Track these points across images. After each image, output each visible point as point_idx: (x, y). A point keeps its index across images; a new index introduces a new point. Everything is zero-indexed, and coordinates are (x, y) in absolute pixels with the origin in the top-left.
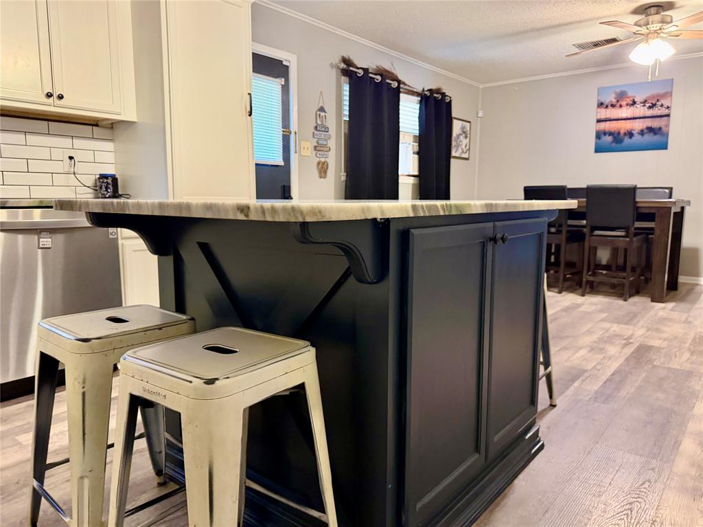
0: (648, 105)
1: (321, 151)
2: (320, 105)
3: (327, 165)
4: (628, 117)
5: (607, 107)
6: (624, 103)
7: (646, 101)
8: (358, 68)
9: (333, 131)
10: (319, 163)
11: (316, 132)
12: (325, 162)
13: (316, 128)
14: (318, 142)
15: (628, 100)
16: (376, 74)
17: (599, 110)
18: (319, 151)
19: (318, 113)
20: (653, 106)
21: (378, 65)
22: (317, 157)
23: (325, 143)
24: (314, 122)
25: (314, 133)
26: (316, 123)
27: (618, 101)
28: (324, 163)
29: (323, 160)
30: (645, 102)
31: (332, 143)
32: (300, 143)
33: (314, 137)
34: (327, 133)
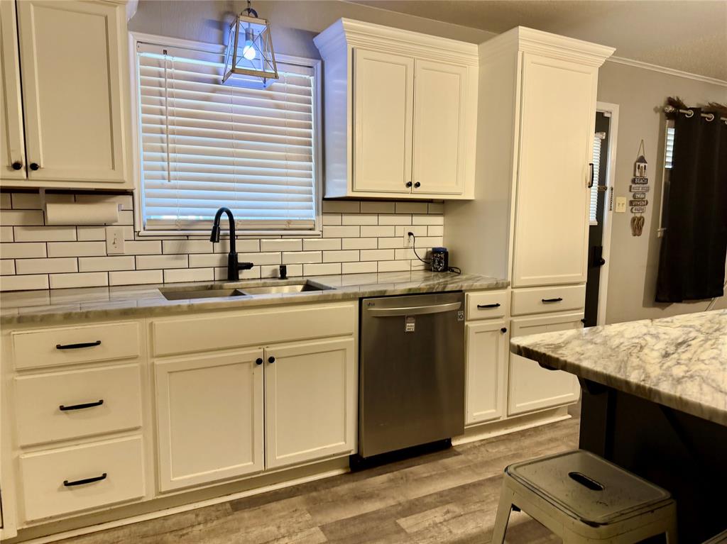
1: (637, 205)
2: (640, 155)
3: (644, 220)
8: (687, 109)
9: (651, 183)
10: (634, 220)
11: (633, 186)
12: (641, 217)
13: (634, 181)
14: (634, 196)
16: (707, 113)
18: (635, 205)
19: (638, 164)
21: (711, 102)
22: (632, 212)
23: (642, 196)
24: (632, 174)
25: (631, 187)
26: (635, 175)
28: (639, 219)
29: (638, 215)
31: (650, 197)
32: (615, 199)
33: (630, 191)
34: (645, 185)
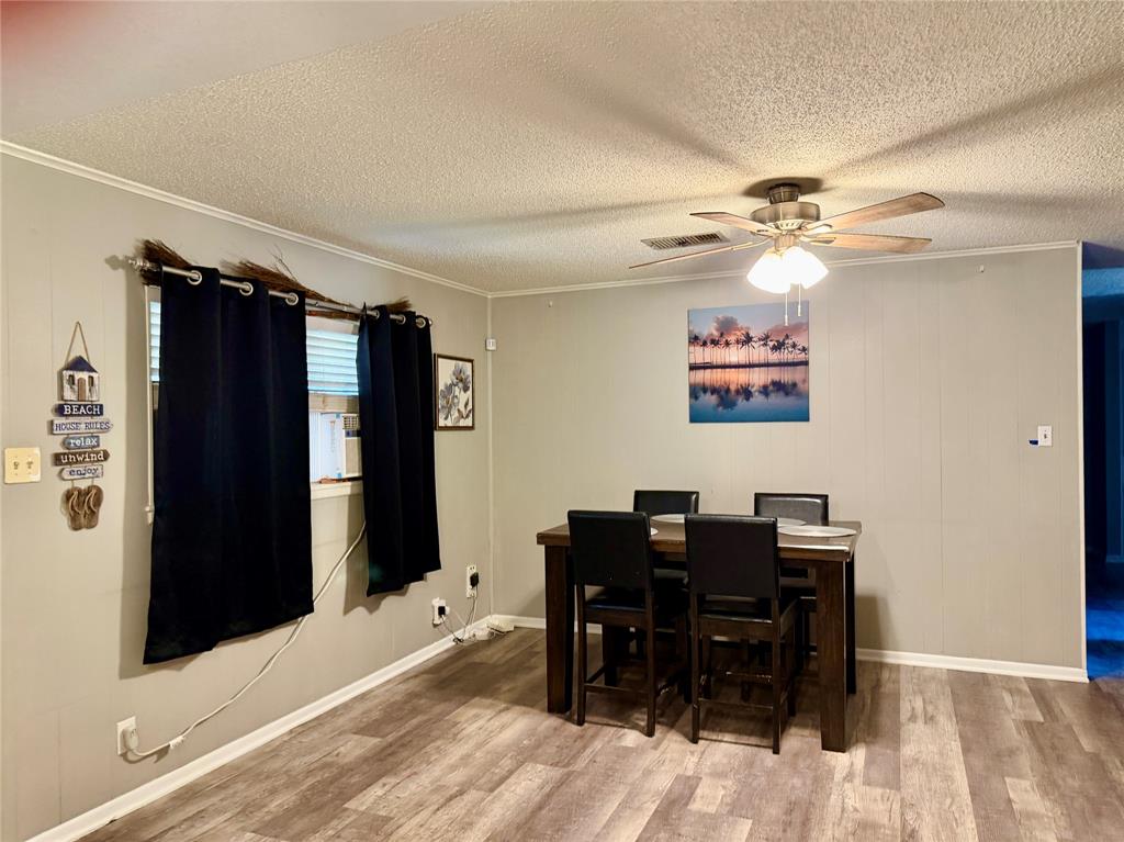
0: (771, 344)
1: (77, 463)
2: (73, 355)
3: (99, 495)
4: (742, 364)
5: (705, 344)
6: (732, 339)
7: (767, 337)
8: (189, 269)
9: (116, 412)
10: (68, 495)
11: (60, 421)
12: (92, 487)
13: (60, 410)
14: (65, 444)
15: (739, 333)
16: (239, 280)
17: (692, 348)
18: (69, 463)
19: (67, 374)
20: (778, 347)
22: (62, 479)
23: (90, 442)
24: (53, 396)
25: (51, 423)
26: (62, 398)
27: (722, 335)
28: (86, 493)
29: (83, 484)
30: (765, 339)
31: (115, 441)
33: (51, 432)
34: (96, 419)
